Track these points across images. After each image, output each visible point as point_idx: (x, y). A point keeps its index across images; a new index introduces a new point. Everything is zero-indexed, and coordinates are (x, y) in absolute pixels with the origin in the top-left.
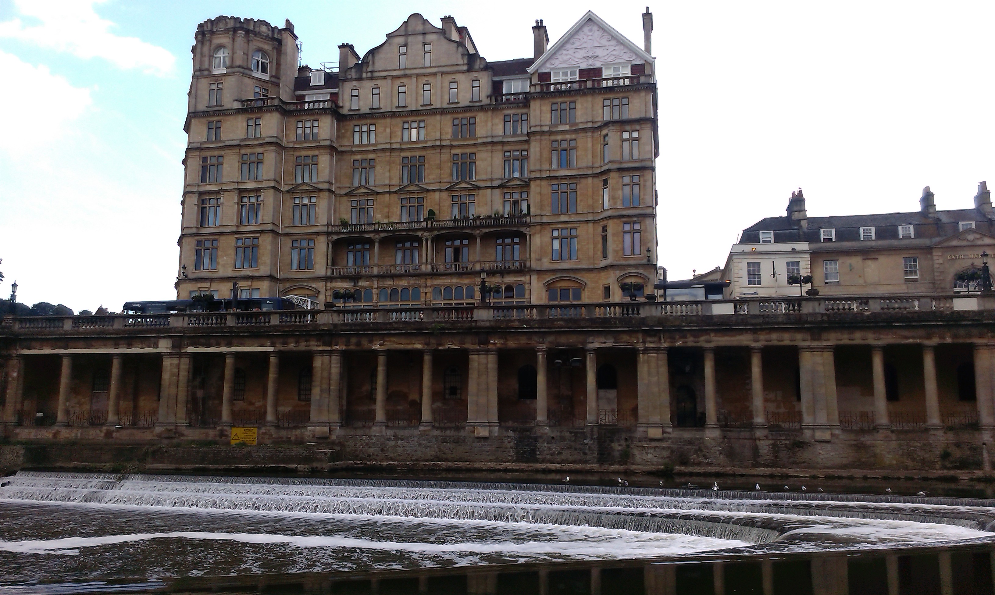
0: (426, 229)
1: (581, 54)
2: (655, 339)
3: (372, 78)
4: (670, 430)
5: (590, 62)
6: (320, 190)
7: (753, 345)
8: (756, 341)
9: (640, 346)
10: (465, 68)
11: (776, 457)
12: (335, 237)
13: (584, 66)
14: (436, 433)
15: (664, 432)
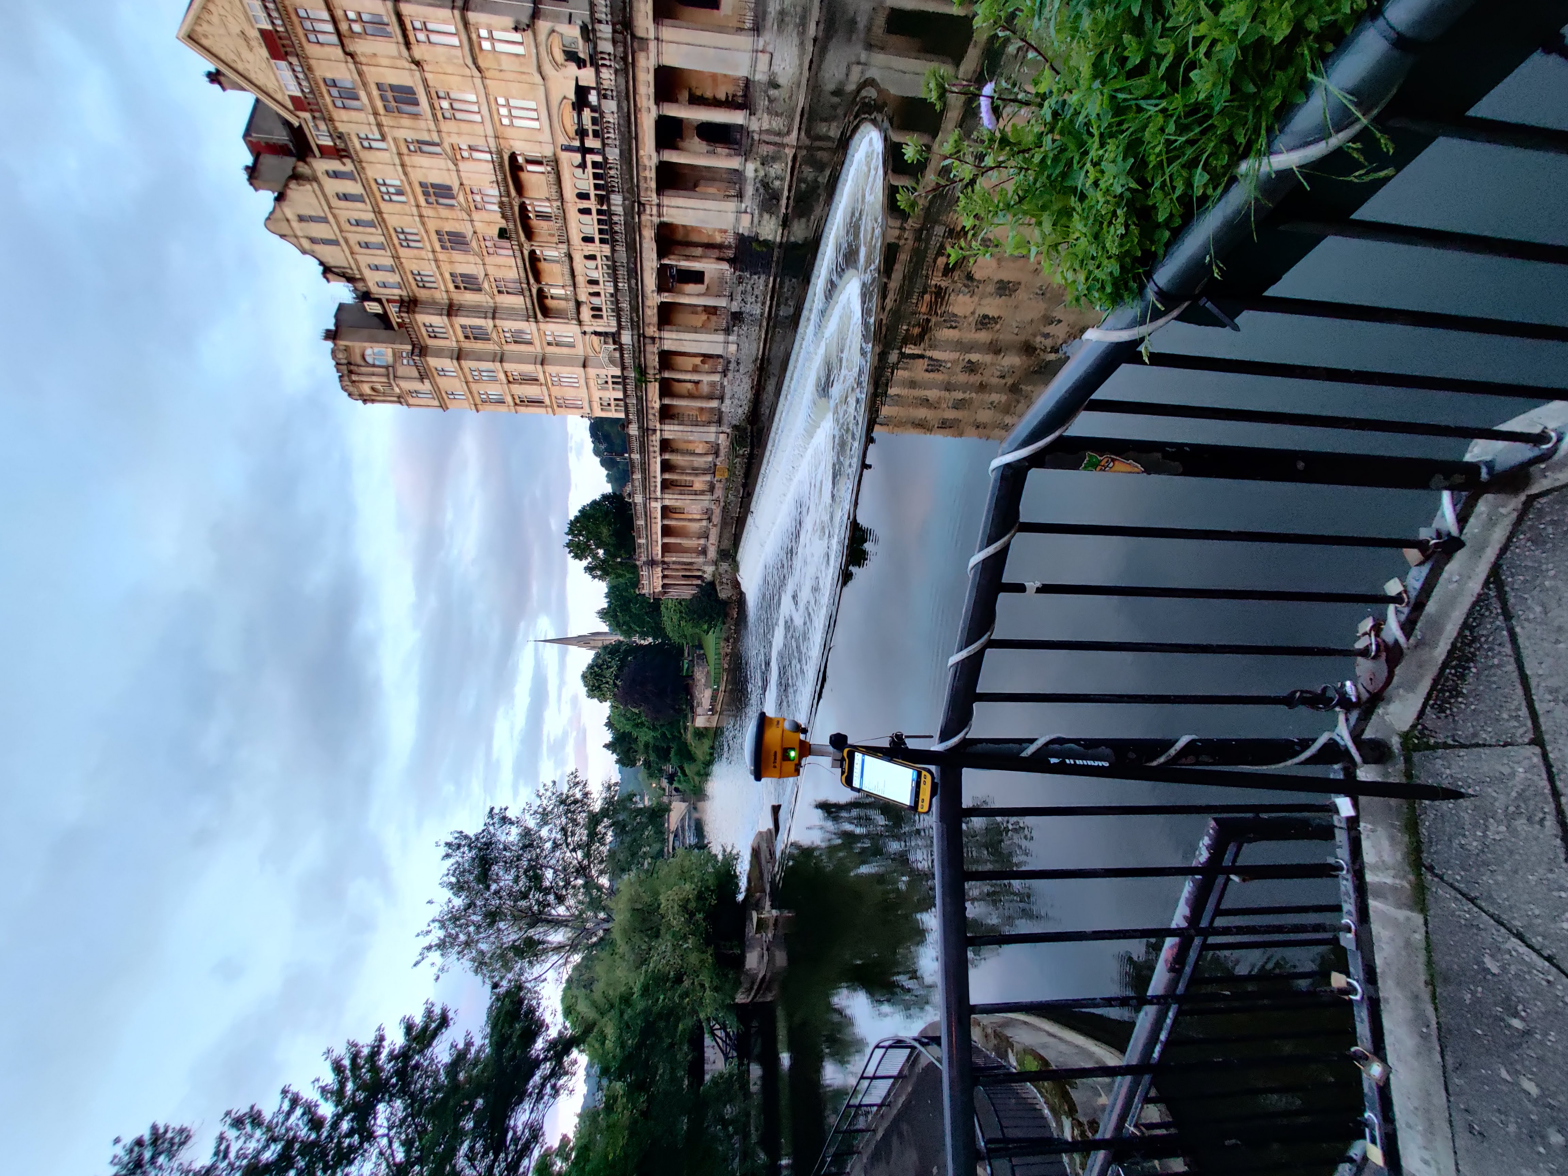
0: (521, 246)
1: (246, 54)
2: (648, 207)
3: (359, 270)
4: (743, 206)
5: (254, 43)
6: (495, 326)
7: (654, 114)
8: (649, 109)
9: (656, 220)
10: (315, 185)
11: (782, 114)
12: (539, 315)
13: (264, 52)
14: (730, 375)
15: (746, 212)
